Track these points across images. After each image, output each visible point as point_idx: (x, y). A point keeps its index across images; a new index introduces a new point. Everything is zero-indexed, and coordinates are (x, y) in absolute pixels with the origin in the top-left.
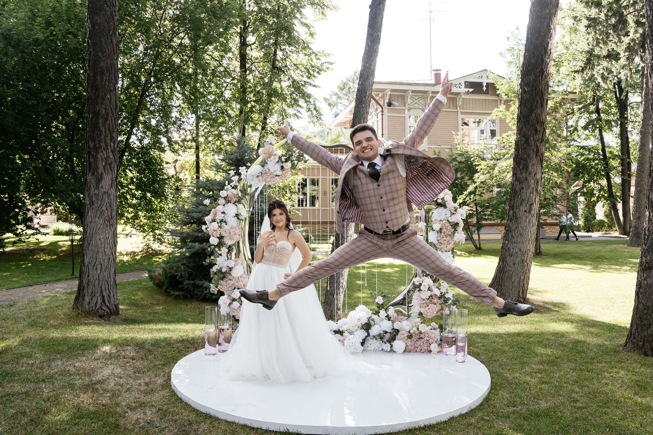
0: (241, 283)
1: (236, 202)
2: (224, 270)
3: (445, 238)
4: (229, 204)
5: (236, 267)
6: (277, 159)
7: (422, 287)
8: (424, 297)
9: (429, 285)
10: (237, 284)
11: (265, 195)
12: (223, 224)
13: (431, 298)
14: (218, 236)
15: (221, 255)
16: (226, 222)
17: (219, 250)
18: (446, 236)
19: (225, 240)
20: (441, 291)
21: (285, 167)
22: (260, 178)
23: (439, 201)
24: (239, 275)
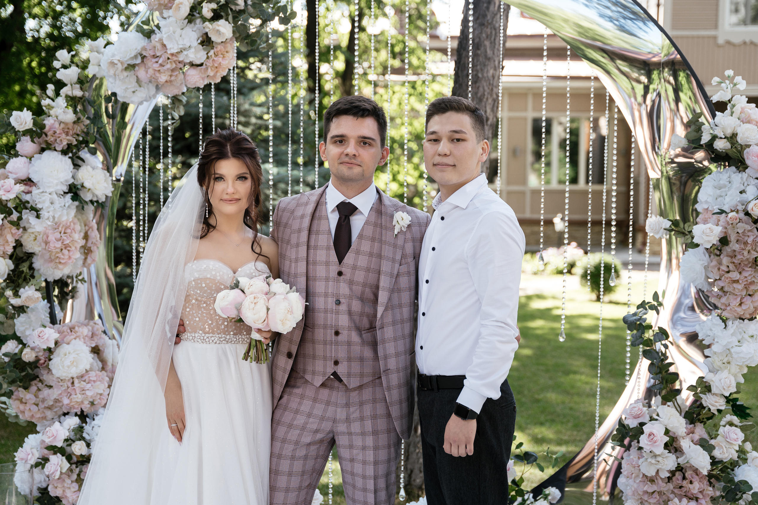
0: (78, 397)
1: (69, 146)
2: (28, 356)
3: (735, 275)
4: (47, 153)
5: (64, 348)
6: (185, 10)
7: (644, 440)
8: (651, 473)
9: (667, 432)
10: (66, 401)
11: (166, 130)
12: (27, 215)
13: (679, 475)
14: (10, 250)
15: (21, 309)
16: (37, 212)
17: (16, 295)
18: (739, 267)
19: (36, 265)
20: (717, 453)
21: (213, 39)
22: (141, 73)
23: (721, 145)
24: (74, 372)
